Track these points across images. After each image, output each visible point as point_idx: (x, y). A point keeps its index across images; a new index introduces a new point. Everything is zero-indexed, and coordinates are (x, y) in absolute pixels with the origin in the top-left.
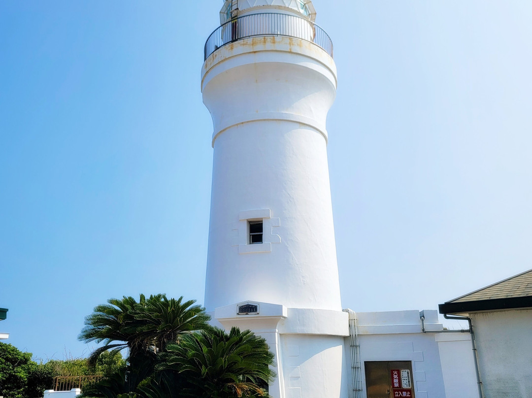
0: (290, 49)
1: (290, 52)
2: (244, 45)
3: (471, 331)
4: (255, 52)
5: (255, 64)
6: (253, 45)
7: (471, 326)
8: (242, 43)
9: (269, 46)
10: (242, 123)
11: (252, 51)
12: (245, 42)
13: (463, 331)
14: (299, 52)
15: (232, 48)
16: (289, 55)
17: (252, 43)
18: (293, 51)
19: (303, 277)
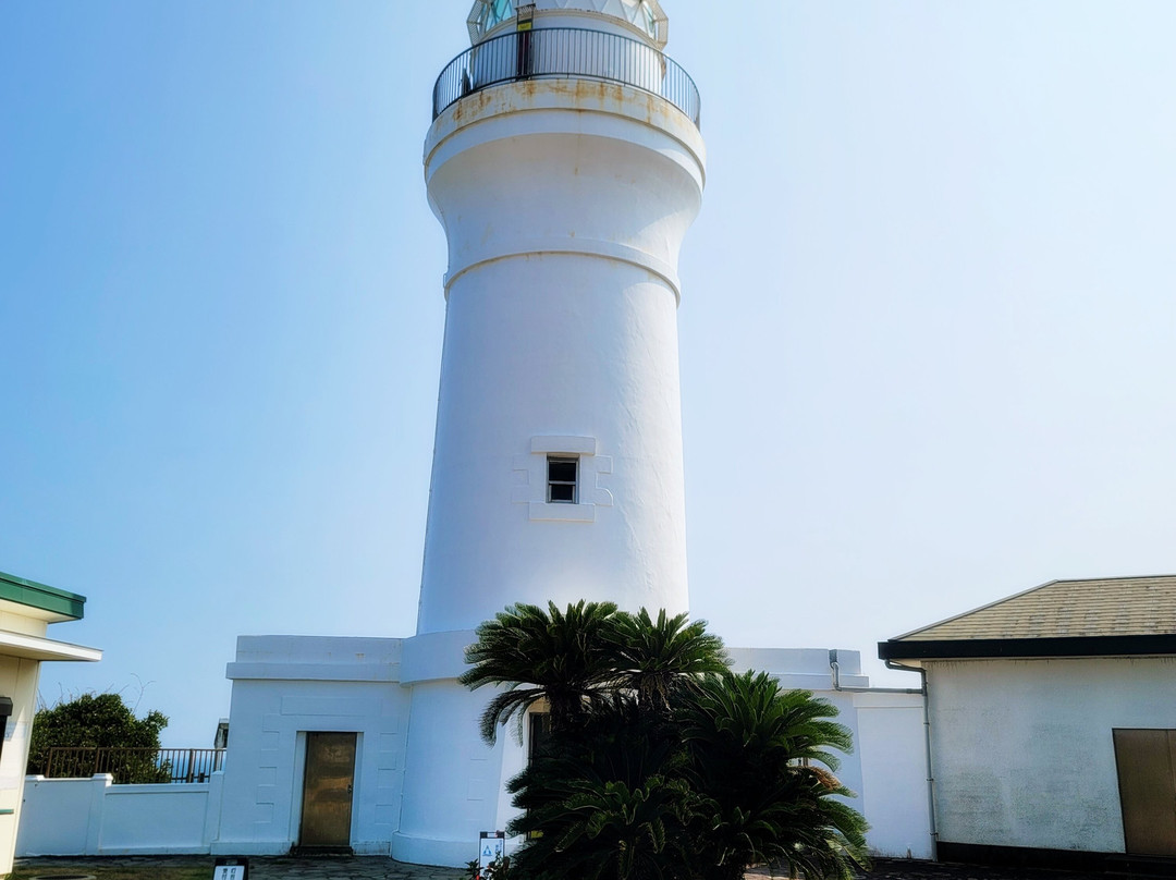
0: (649, 118)
1: (648, 125)
2: (558, 90)
3: (924, 692)
4: (580, 111)
5: (580, 135)
6: (577, 94)
7: (925, 683)
8: (555, 85)
9: (609, 104)
10: (540, 253)
11: (575, 107)
12: (560, 86)
13: (909, 691)
14: (663, 128)
15: (531, 92)
16: (645, 129)
17: (575, 90)
18: (653, 123)
19: (648, 575)
